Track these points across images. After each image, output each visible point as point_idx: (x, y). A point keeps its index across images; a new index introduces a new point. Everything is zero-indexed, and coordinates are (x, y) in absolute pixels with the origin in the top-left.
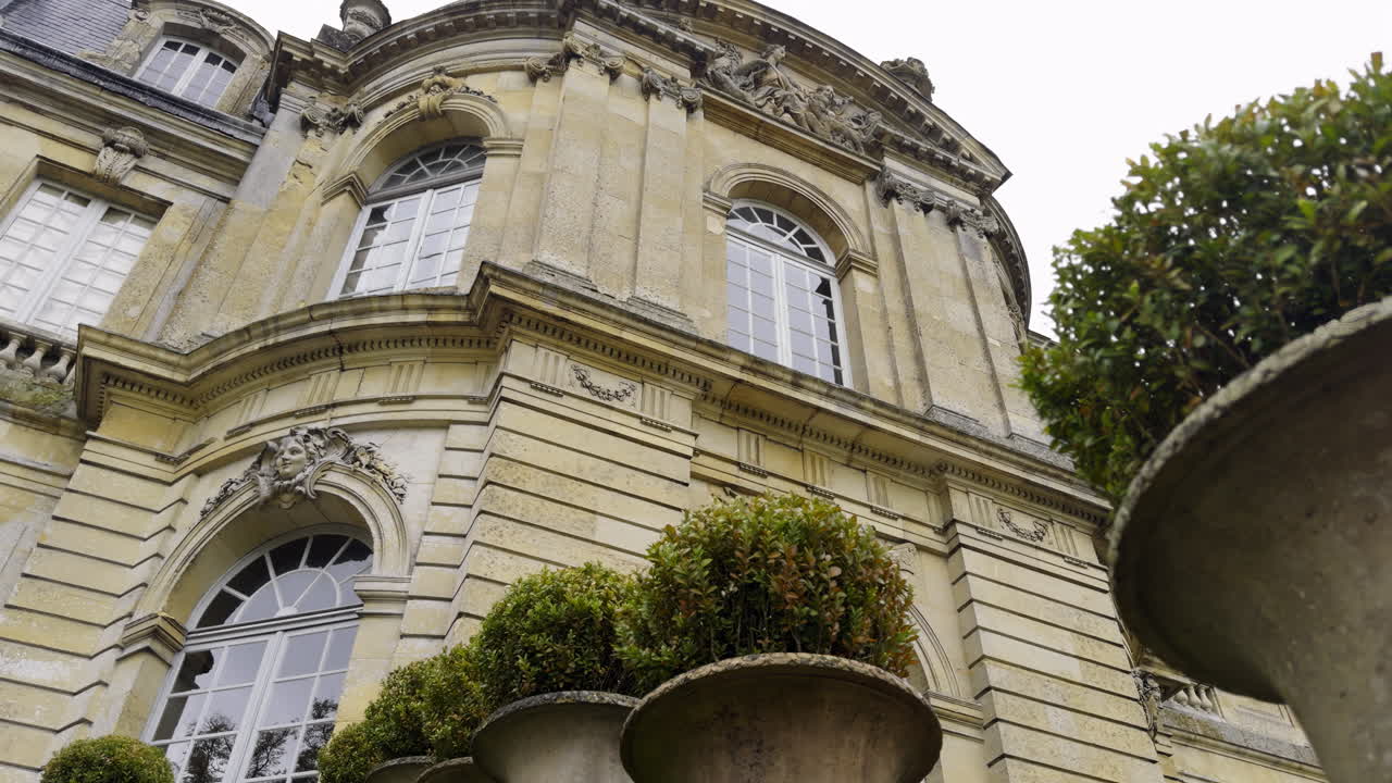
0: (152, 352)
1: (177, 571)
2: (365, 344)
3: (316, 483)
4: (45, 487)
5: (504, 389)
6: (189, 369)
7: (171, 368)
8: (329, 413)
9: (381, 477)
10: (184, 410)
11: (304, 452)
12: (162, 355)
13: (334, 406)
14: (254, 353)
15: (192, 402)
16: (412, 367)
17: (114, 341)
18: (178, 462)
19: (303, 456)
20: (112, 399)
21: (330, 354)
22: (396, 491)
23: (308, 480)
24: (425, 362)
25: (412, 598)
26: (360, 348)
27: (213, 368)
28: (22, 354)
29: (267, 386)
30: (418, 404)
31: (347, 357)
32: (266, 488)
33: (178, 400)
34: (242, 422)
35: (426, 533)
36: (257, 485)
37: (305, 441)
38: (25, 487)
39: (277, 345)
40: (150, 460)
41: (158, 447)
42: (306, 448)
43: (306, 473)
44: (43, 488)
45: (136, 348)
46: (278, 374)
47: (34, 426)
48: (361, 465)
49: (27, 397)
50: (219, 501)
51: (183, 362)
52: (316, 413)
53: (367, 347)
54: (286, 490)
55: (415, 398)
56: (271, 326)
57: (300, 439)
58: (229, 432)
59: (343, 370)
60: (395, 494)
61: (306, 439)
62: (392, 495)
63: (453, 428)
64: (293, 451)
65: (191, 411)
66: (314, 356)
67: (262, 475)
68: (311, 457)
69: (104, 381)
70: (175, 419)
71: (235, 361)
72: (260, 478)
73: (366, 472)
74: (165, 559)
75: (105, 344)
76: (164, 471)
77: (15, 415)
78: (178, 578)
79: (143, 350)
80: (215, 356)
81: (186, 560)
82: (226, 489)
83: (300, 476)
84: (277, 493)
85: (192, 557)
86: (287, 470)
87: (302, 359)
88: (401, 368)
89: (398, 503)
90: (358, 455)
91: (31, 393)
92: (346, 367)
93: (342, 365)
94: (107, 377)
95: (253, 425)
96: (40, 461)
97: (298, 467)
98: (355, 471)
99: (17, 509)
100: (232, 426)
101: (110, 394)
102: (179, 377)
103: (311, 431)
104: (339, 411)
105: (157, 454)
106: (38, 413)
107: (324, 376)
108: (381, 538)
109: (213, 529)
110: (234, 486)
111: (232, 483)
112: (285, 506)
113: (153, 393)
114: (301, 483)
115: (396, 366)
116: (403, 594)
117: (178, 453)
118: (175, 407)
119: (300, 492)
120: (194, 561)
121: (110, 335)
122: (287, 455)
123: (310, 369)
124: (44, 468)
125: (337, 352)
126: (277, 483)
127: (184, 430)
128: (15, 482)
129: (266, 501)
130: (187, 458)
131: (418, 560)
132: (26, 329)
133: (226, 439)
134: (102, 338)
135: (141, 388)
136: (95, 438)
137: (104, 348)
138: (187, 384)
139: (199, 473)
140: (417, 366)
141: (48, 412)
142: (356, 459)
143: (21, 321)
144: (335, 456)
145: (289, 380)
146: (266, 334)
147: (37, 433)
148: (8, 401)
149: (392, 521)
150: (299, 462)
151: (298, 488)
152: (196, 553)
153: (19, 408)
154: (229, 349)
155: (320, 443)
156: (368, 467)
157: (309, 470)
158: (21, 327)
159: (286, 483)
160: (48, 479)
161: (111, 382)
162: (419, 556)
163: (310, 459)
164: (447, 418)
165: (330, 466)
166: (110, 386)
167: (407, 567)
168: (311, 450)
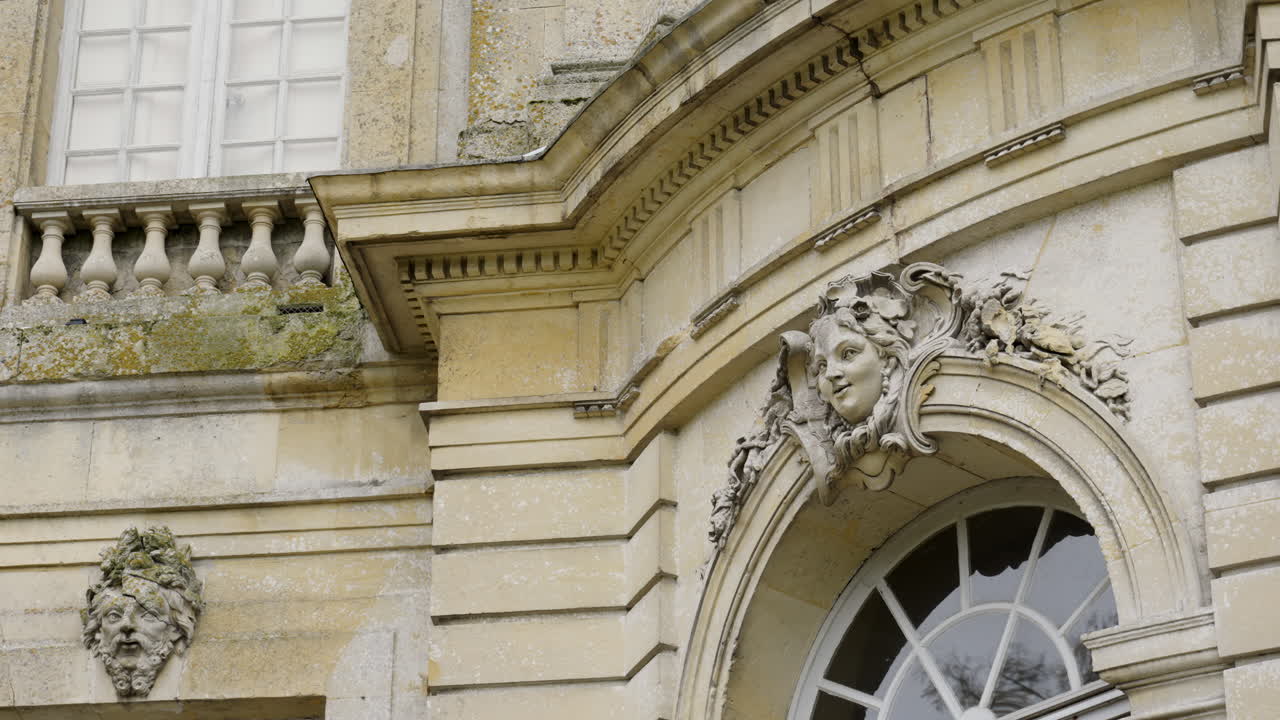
0: (470, 181)
1: (714, 684)
2: (902, 17)
3: (921, 415)
4: (391, 533)
5: (1270, 47)
6: (560, 187)
7: (522, 199)
8: (888, 223)
9: (1058, 366)
10: (584, 279)
11: (868, 346)
12: (491, 179)
13: (892, 200)
14: (674, 120)
15: (595, 254)
16: (1030, 38)
17: (389, 187)
18: (620, 406)
19: (868, 356)
20: (437, 308)
21: (834, 65)
22: (1102, 391)
23: (901, 413)
24: (1057, 14)
25: (1231, 662)
26: (895, 30)
27: (605, 177)
28: (232, 242)
29: (730, 183)
30: (1080, 140)
31: (875, 61)
32: (821, 452)
33: (566, 261)
34: (715, 292)
35: (1211, 487)
36: (798, 447)
37: (861, 319)
38: (357, 546)
39: (716, 87)
40: (564, 422)
41: (568, 384)
42: (869, 334)
43: (891, 397)
44: (391, 537)
45: (437, 184)
46: (743, 147)
47: (320, 403)
48: (1002, 346)
49: (280, 347)
50: (738, 501)
51: (540, 175)
52: (858, 231)
53: (911, 22)
54: (865, 447)
55: (1065, 125)
56: (685, 44)
57: (848, 316)
58: (698, 319)
59: (877, 95)
60: (1104, 400)
61: (861, 311)
62: (1098, 406)
63: (1185, 177)
64: (846, 353)
65: (600, 276)
66: (802, 81)
67: (802, 423)
68: (887, 353)
69: (406, 277)
70: (576, 305)
71: (644, 147)
72: (799, 431)
73: (1019, 360)
74: (682, 651)
75: (376, 200)
76: (603, 438)
77: (276, 395)
78: (721, 701)
79: (450, 183)
80: (600, 144)
81: (721, 656)
82: (740, 469)
83: (880, 410)
84: (848, 460)
85: (732, 646)
86: (849, 402)
87: (780, 95)
88: (1006, 49)
89: (1116, 421)
90: (987, 322)
91: (285, 334)
92: (882, 87)
93: (873, 84)
94: (409, 265)
95: (737, 292)
96: (358, 476)
97: (872, 385)
98: (994, 365)
99: (364, 600)
100: (697, 306)
101: (430, 300)
102: (547, 214)
103: (866, 286)
104: (909, 211)
105: (574, 405)
106: (315, 375)
107: (842, 122)
108: (1110, 522)
109: (750, 570)
110: (754, 460)
111: (747, 451)
112: (877, 484)
113: (510, 266)
114: (888, 425)
115: (992, 49)
116: (1207, 656)
117: (613, 385)
118: (566, 279)
119: (895, 447)
120: (739, 654)
121: (375, 176)
122: (835, 367)
123: (807, 117)
124: (375, 492)
125: (847, 58)
126: (840, 438)
127: (604, 325)
128: (338, 542)
129: (833, 485)
130: (636, 397)
131: (1215, 562)
132: (216, 188)
133: (697, 337)
134: (364, 190)
135: (481, 263)
136: (441, 415)
137: (374, 209)
138: (569, 224)
139: (674, 426)
140: (1043, 30)
141: (329, 367)
142: (989, 336)
143: (199, 173)
144: (936, 335)
145: (773, 154)
146: (683, 67)
147: (332, 415)
148: (252, 372)
149: (1120, 472)
150: (864, 376)
151: (888, 439)
152: (735, 633)
153: (277, 378)
154: (620, 124)
155: (894, 307)
156: (1021, 344)
157: (895, 383)
158: (206, 189)
159: (858, 431)
160: (391, 512)
161: (420, 274)
162: (1213, 548)
163: (888, 356)
164: (1160, 154)
165: (935, 367)
166: (420, 282)
167: (1193, 584)
168: (881, 336)
